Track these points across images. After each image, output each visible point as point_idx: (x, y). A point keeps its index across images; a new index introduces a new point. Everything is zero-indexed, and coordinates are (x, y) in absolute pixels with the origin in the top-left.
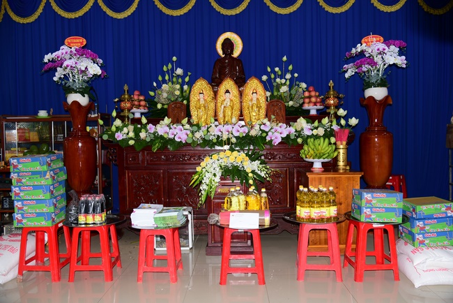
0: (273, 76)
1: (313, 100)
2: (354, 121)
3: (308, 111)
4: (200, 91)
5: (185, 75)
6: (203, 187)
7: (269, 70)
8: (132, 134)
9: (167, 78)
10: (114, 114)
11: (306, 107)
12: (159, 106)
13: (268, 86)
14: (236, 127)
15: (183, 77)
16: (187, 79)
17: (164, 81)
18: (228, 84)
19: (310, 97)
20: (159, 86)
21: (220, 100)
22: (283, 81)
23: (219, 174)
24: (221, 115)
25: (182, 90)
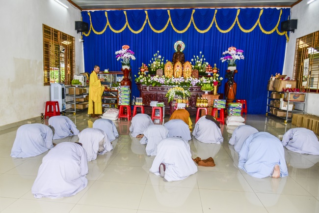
0: (195, 60)
1: (209, 70)
2: (221, 79)
3: (208, 74)
4: (169, 66)
5: (162, 58)
6: (170, 97)
7: (194, 57)
8: (145, 80)
9: (155, 59)
10: (139, 73)
11: (207, 72)
12: (152, 70)
13: (194, 63)
14: (180, 79)
15: (161, 59)
16: (163, 60)
17: (154, 60)
18: (179, 63)
19: (208, 69)
20: (152, 62)
21: (175, 69)
22: (199, 62)
23: (174, 94)
24: (175, 75)
25: (161, 64)
